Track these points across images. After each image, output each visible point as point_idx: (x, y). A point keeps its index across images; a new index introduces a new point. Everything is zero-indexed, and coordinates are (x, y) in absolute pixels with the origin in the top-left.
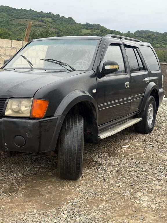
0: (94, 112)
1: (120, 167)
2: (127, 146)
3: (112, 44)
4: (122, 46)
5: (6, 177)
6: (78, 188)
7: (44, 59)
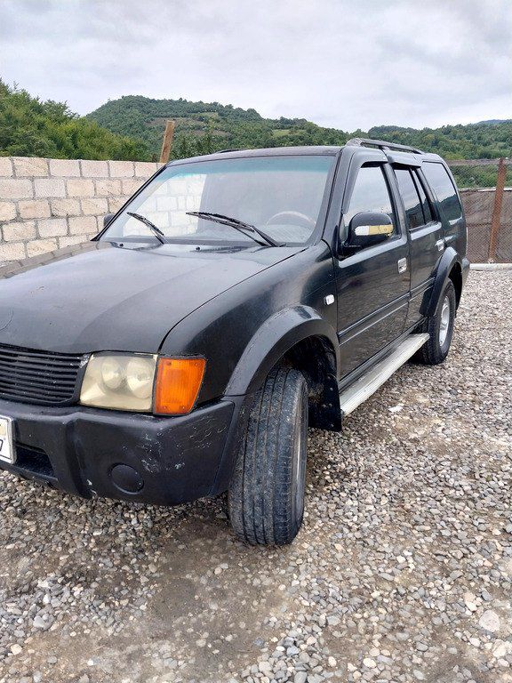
0: (331, 358)
1: (395, 483)
2: (398, 408)
3: (367, 165)
4: (388, 167)
5: (111, 530)
6: (295, 576)
7: (194, 214)
